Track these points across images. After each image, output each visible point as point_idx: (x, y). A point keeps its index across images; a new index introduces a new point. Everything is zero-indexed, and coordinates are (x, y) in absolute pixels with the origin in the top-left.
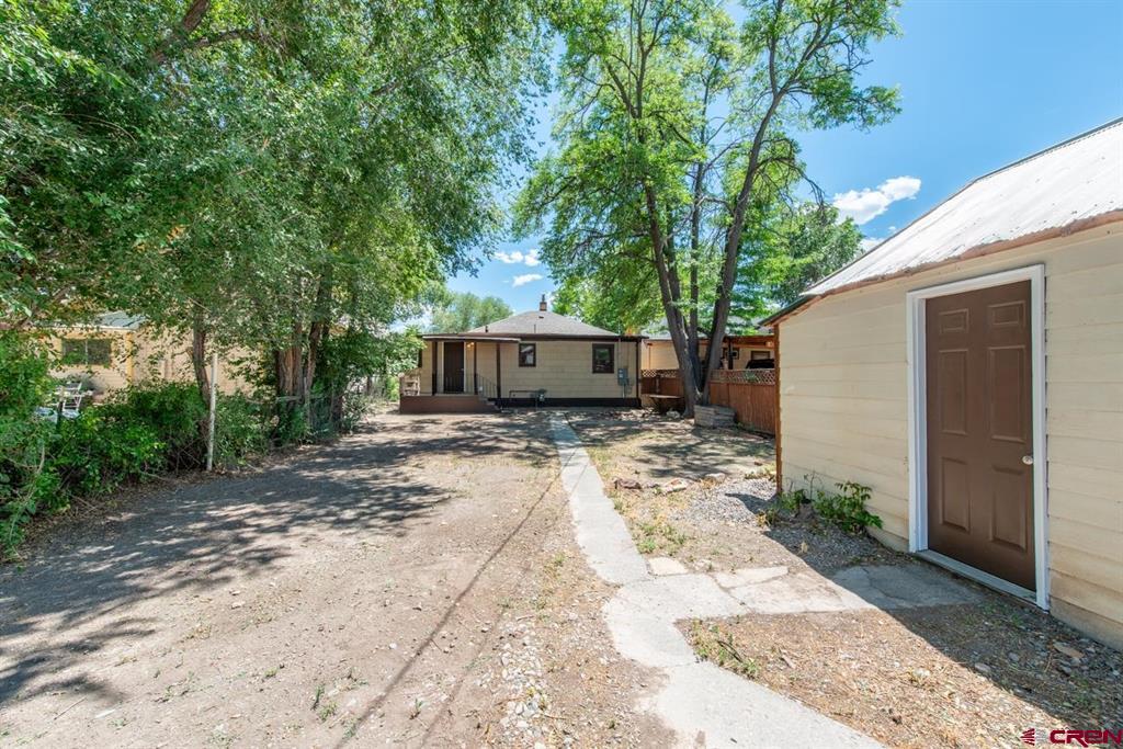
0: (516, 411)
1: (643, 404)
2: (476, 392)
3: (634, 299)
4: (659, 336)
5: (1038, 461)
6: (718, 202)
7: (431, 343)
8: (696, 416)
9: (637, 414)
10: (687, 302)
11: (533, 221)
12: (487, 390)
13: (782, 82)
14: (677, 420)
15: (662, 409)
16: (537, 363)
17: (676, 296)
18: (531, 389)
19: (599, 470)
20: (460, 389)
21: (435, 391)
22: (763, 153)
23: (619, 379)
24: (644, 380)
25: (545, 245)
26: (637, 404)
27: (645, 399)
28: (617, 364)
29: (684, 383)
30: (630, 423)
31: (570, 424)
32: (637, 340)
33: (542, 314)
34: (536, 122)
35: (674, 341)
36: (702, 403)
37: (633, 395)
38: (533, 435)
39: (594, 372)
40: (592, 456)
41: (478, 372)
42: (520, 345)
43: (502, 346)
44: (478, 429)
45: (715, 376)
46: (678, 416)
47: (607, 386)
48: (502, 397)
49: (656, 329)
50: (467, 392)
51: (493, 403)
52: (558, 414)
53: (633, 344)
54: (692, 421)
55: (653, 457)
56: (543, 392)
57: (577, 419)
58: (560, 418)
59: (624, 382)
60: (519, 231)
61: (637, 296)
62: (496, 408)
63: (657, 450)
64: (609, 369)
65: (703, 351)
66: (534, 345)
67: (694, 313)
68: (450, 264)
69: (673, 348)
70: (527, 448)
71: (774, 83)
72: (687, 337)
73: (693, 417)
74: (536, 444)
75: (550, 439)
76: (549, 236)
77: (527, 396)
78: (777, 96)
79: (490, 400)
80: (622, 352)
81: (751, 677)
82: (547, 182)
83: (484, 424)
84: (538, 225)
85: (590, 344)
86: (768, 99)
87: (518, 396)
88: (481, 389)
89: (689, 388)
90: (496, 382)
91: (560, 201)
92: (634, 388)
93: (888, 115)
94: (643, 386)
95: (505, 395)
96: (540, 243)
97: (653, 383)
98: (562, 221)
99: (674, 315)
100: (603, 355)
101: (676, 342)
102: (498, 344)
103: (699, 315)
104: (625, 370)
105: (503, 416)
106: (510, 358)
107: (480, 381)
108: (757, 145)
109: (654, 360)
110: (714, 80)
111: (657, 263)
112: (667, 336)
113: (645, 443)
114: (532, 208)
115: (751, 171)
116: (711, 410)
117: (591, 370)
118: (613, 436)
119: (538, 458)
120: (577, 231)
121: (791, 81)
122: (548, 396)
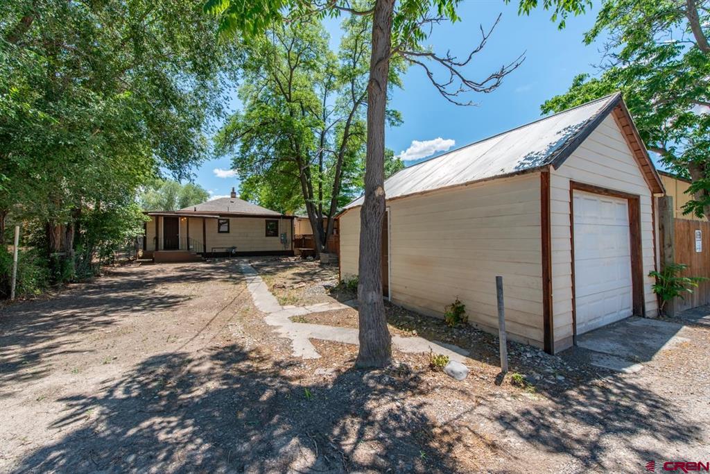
0: (217, 260)
1: (295, 253)
2: (188, 248)
3: (289, 195)
4: (303, 216)
5: (389, 262)
6: (330, 151)
7: (154, 217)
8: (321, 258)
9: (292, 259)
10: (316, 200)
11: (228, 148)
12: (197, 247)
13: (358, 98)
14: (312, 261)
15: (305, 256)
16: (230, 231)
17: (311, 196)
18: (226, 246)
19: (266, 283)
20: (176, 247)
21: (157, 249)
22: (352, 129)
23: (281, 240)
24: (296, 240)
25: (235, 160)
26: (291, 254)
27: (296, 251)
28: (281, 231)
29: (315, 242)
30: (286, 263)
31: (252, 265)
32: (292, 218)
33: (233, 200)
34: (230, 99)
35: (310, 218)
36: (324, 251)
37: (290, 249)
38: (231, 271)
39: (267, 235)
40: (264, 279)
41: (190, 236)
42: (219, 220)
43: (207, 221)
44: (194, 270)
45: (330, 237)
46: (312, 259)
47: (275, 244)
48: (207, 251)
49: (301, 212)
50: (182, 249)
51: (200, 256)
52: (245, 260)
53: (290, 220)
54: (319, 261)
55: (296, 277)
56: (234, 248)
57: (257, 263)
58: (246, 263)
59: (284, 242)
60: (219, 153)
61: (291, 194)
62: (203, 258)
63: (299, 274)
64: (276, 234)
65: (325, 224)
66: (228, 220)
67: (320, 205)
68: (177, 175)
69: (309, 223)
70: (230, 277)
71: (354, 98)
72: (317, 217)
73: (319, 259)
74: (234, 275)
75: (242, 273)
76: (237, 155)
77: (224, 250)
78: (356, 104)
79: (198, 254)
80: (283, 226)
81: (306, 322)
82: (237, 128)
83: (198, 267)
84: (231, 150)
85: (264, 219)
86: (351, 105)
87: (217, 251)
88: (191, 247)
89: (318, 244)
90: (202, 242)
91: (245, 137)
92: (290, 244)
93: (399, 123)
94: (295, 243)
95: (209, 250)
96: (232, 159)
97: (300, 242)
98: (246, 147)
99: (310, 206)
100: (272, 226)
101: (311, 219)
102: (203, 219)
103: (323, 206)
104: (285, 234)
105: (208, 263)
106: (212, 228)
107: (191, 242)
108: (348, 125)
109: (302, 229)
110: (329, 86)
111: (301, 178)
112: (307, 217)
113: (293, 272)
114: (227, 140)
115: (346, 137)
116: (327, 255)
117: (265, 234)
118: (278, 270)
119: (236, 281)
120: (255, 154)
121: (361, 98)
122: (237, 250)
